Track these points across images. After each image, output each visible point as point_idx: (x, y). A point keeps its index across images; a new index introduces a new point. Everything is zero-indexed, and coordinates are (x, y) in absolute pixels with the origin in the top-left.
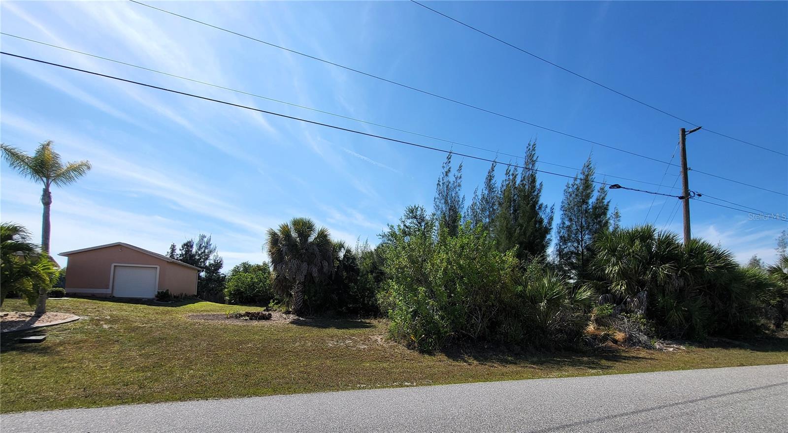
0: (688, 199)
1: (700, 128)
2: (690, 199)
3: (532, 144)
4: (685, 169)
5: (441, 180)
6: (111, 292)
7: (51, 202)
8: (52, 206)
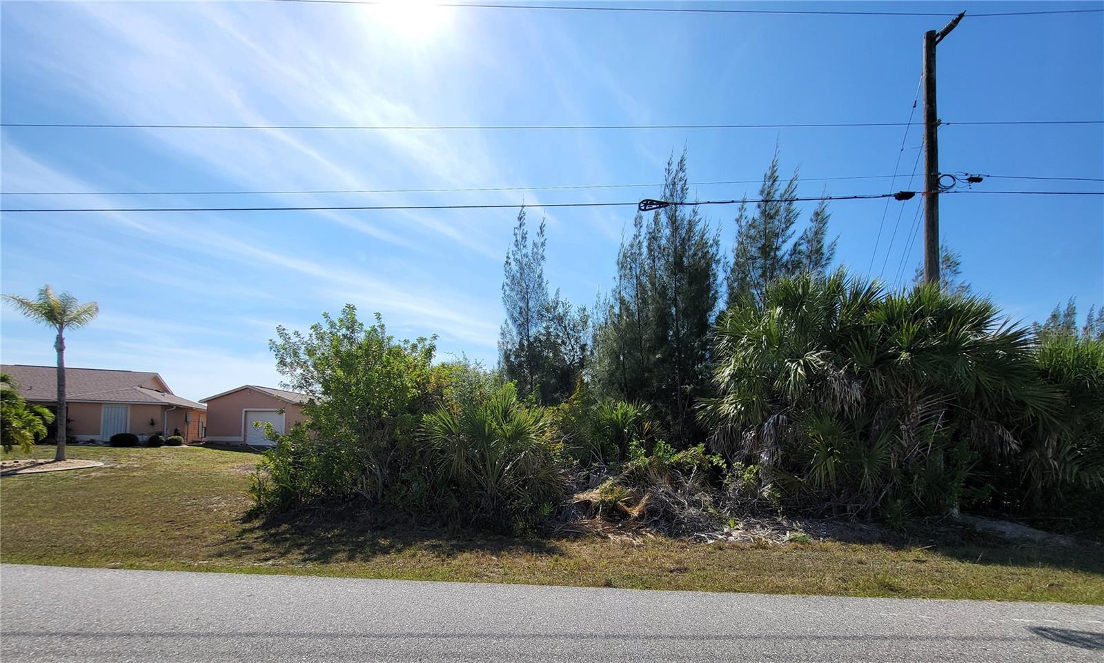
0: (937, 194)
1: (961, 16)
2: (940, 194)
3: (676, 160)
4: (932, 122)
5: (510, 255)
6: (243, 440)
7: (65, 348)
8: (65, 352)
